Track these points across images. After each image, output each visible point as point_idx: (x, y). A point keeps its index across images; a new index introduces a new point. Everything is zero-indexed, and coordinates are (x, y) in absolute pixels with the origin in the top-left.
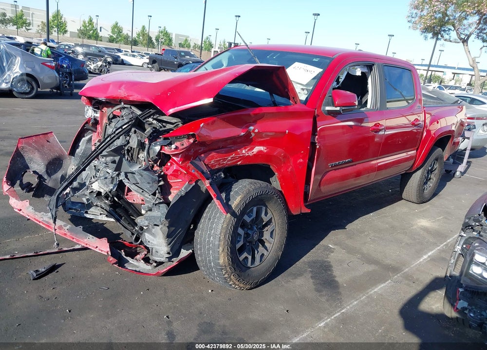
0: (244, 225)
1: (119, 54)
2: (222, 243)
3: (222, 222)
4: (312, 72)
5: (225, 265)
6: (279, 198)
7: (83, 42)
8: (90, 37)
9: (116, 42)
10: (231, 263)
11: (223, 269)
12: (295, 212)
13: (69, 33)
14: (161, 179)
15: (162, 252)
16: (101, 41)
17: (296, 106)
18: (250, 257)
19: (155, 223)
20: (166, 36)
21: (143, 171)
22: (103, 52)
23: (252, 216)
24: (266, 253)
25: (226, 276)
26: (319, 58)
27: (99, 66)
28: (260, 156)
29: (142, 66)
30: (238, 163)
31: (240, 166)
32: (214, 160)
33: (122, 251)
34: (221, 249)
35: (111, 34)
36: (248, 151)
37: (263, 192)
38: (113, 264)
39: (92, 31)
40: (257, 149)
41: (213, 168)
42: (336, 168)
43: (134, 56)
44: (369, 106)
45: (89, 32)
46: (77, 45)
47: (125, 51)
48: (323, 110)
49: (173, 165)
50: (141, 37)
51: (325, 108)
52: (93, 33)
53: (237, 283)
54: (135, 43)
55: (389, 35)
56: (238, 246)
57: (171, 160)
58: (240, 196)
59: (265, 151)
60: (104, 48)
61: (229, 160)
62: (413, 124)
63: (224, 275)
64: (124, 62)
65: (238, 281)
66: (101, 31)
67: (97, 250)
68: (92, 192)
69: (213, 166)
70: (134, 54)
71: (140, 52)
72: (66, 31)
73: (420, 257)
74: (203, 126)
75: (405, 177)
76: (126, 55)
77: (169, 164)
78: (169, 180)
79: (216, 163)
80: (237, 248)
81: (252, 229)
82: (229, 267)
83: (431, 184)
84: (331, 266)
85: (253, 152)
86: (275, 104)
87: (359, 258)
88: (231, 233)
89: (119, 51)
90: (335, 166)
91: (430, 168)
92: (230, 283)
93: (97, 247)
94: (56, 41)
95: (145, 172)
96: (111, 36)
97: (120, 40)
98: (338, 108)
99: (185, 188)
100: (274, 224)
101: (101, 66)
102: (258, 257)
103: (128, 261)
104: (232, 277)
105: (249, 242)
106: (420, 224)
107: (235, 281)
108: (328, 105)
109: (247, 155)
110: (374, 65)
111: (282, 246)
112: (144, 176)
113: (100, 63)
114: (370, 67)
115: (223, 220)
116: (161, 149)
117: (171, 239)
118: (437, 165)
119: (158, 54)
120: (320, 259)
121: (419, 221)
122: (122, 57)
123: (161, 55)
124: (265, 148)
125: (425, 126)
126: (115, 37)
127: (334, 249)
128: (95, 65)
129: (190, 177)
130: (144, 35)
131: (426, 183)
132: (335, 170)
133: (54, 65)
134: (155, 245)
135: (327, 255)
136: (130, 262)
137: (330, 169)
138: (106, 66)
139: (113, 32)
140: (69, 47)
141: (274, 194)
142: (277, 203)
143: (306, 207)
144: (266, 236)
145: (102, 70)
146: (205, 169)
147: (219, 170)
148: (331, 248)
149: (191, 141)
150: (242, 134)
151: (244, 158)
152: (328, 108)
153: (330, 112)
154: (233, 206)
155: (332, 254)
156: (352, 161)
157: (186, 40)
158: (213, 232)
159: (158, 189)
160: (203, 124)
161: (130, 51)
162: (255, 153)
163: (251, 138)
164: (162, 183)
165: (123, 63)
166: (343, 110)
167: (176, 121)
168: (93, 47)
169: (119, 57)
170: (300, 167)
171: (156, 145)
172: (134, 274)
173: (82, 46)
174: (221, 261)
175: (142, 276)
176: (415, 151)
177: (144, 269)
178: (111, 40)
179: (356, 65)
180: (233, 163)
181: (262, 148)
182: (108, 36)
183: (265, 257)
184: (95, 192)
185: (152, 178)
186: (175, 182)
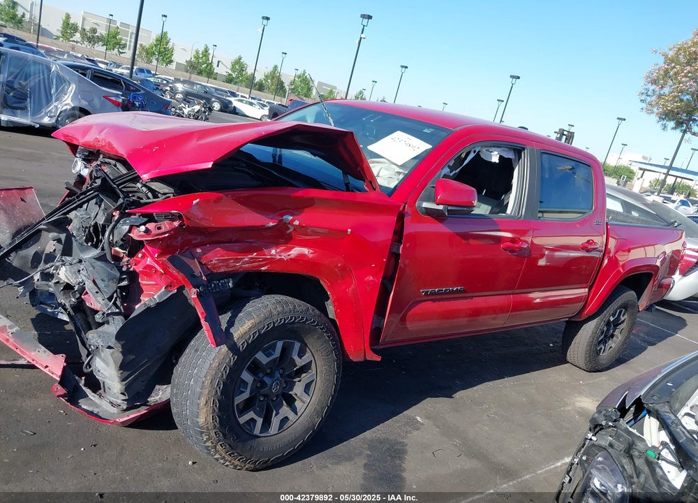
0: (255, 368)
1: (232, 99)
2: (206, 391)
3: (212, 357)
4: (416, 149)
5: (208, 427)
6: (325, 332)
7: (190, 78)
8: (200, 73)
9: (235, 83)
10: (218, 426)
11: (203, 433)
12: (356, 357)
13: (174, 64)
14: (124, 276)
15: (115, 391)
16: (215, 79)
17: (372, 195)
18: (260, 421)
19: (110, 344)
20: (304, 83)
21: (95, 261)
22: (210, 93)
23: (272, 355)
24: (291, 416)
25: (209, 444)
26: (432, 128)
27: (196, 111)
28: (302, 262)
29: (260, 120)
30: (263, 269)
31: (265, 273)
32: (216, 258)
33: (83, 378)
34: (203, 401)
35: (230, 72)
36: (281, 252)
37: (295, 319)
38: (58, 396)
39: (205, 65)
40: (296, 251)
41: (215, 271)
42: (435, 298)
43: (251, 104)
44: (509, 211)
45: (201, 65)
46: (177, 80)
47: (242, 96)
48: (419, 207)
49: (146, 258)
50: (269, 81)
51: (422, 204)
52: (206, 67)
53: (227, 457)
54: (261, 87)
55: (618, 119)
56: (239, 399)
57: (143, 250)
58: (253, 321)
59: (311, 256)
60: (214, 88)
61: (245, 262)
62: (584, 248)
63: (205, 442)
64: (237, 111)
65: (230, 455)
66: (218, 66)
67: (46, 371)
68: (58, 282)
69: (215, 268)
70: (253, 101)
71: (261, 100)
72: (171, 61)
73: (558, 459)
74: (197, 203)
75: (573, 327)
76: (241, 101)
77: (140, 255)
78: (140, 280)
79: (221, 264)
80: (236, 403)
81: (271, 375)
82: (214, 431)
83: (613, 344)
84: (405, 452)
85: (289, 255)
86: (348, 187)
87: (456, 446)
88: (225, 377)
89: (233, 94)
90: (432, 294)
91: (612, 319)
92: (216, 457)
93: (47, 367)
94: (153, 72)
95: (99, 263)
96: (230, 74)
97: (241, 81)
98: (441, 207)
99: (158, 297)
100: (314, 372)
101: (198, 112)
102: (275, 421)
103: (86, 396)
104: (219, 447)
105: (265, 396)
106: (578, 404)
107: (224, 455)
108: (428, 200)
109: (278, 257)
110: (524, 149)
111: (323, 408)
112: (96, 268)
113: (197, 108)
114: (518, 152)
115: (214, 355)
116: (130, 231)
117: (127, 373)
118: (626, 316)
119: (283, 106)
120: (392, 437)
121: (579, 399)
122: (235, 103)
123: (287, 107)
124: (311, 251)
125: (607, 251)
126: (234, 76)
127: (422, 424)
128: (190, 109)
129: (169, 280)
130: (273, 78)
131: (604, 342)
132: (434, 300)
133: (120, 101)
134: (106, 377)
135: (407, 432)
136: (90, 396)
137: (423, 299)
138: (205, 112)
139: (233, 69)
140: (168, 82)
141: (317, 325)
142: (323, 340)
143: (375, 351)
144: (298, 390)
145: (198, 117)
146: (198, 270)
147: (227, 275)
148: (418, 421)
149: (176, 224)
150: (271, 224)
151: (271, 261)
152: (425, 205)
153: (429, 212)
154: (236, 336)
155: (416, 433)
156: (465, 291)
157: (331, 92)
158: (195, 371)
159: (116, 291)
160: (198, 200)
161: (247, 96)
162: (292, 256)
163: (288, 232)
164: (125, 283)
165: (235, 111)
166: (448, 211)
167: (166, 191)
168: (198, 86)
169: (230, 102)
170: (368, 289)
171: (125, 223)
172: (86, 417)
173: (184, 82)
174: (201, 420)
175: (98, 422)
176: (587, 290)
177: (107, 411)
178: (229, 80)
179: (494, 147)
180: (253, 267)
181: (306, 251)
182: (226, 74)
183: (289, 423)
184: (62, 283)
185: (109, 274)
186: (149, 285)
